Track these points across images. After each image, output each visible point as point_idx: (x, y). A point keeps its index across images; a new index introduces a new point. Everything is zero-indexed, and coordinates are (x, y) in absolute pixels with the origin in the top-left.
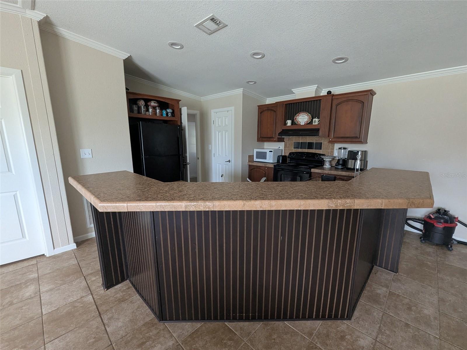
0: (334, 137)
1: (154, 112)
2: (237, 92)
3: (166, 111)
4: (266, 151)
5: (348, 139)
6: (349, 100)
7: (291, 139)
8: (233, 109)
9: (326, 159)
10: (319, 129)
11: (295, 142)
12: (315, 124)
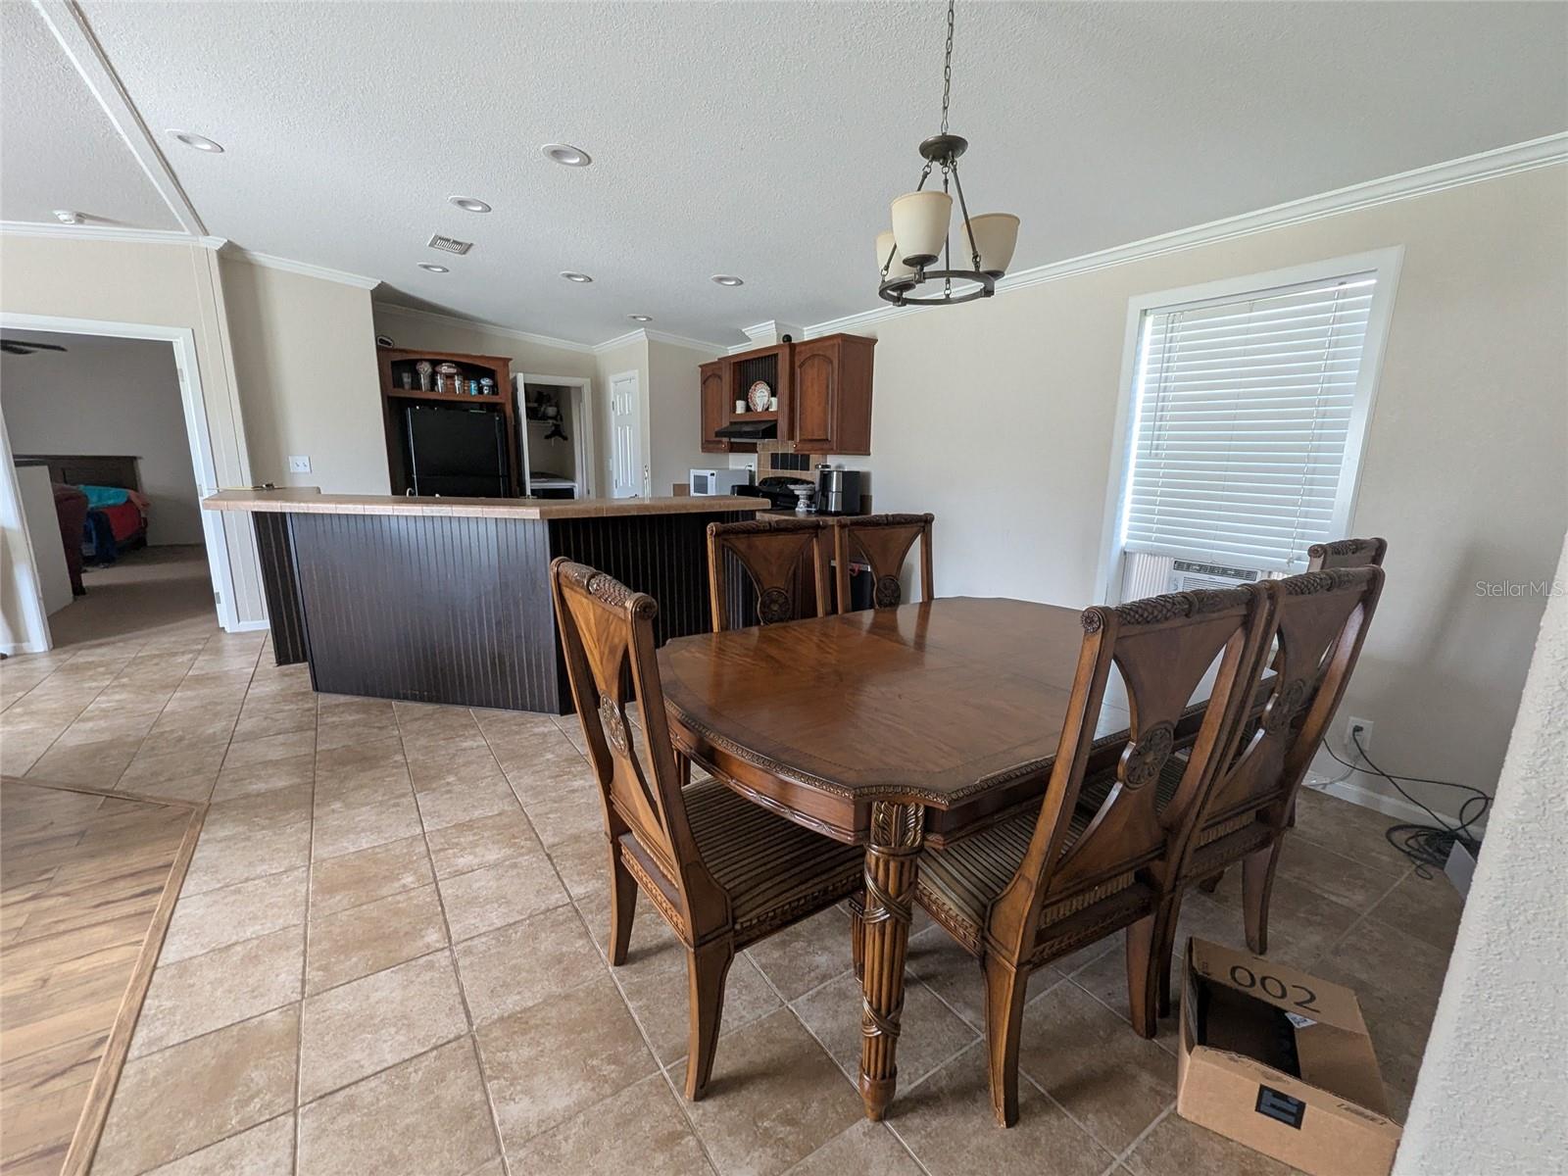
0: (800, 441)
1: (451, 386)
2: (639, 336)
3: (479, 383)
4: (707, 473)
5: (818, 445)
6: (814, 356)
7: (768, 447)
8: (637, 376)
9: (800, 491)
10: (776, 421)
11: (772, 454)
12: (773, 408)
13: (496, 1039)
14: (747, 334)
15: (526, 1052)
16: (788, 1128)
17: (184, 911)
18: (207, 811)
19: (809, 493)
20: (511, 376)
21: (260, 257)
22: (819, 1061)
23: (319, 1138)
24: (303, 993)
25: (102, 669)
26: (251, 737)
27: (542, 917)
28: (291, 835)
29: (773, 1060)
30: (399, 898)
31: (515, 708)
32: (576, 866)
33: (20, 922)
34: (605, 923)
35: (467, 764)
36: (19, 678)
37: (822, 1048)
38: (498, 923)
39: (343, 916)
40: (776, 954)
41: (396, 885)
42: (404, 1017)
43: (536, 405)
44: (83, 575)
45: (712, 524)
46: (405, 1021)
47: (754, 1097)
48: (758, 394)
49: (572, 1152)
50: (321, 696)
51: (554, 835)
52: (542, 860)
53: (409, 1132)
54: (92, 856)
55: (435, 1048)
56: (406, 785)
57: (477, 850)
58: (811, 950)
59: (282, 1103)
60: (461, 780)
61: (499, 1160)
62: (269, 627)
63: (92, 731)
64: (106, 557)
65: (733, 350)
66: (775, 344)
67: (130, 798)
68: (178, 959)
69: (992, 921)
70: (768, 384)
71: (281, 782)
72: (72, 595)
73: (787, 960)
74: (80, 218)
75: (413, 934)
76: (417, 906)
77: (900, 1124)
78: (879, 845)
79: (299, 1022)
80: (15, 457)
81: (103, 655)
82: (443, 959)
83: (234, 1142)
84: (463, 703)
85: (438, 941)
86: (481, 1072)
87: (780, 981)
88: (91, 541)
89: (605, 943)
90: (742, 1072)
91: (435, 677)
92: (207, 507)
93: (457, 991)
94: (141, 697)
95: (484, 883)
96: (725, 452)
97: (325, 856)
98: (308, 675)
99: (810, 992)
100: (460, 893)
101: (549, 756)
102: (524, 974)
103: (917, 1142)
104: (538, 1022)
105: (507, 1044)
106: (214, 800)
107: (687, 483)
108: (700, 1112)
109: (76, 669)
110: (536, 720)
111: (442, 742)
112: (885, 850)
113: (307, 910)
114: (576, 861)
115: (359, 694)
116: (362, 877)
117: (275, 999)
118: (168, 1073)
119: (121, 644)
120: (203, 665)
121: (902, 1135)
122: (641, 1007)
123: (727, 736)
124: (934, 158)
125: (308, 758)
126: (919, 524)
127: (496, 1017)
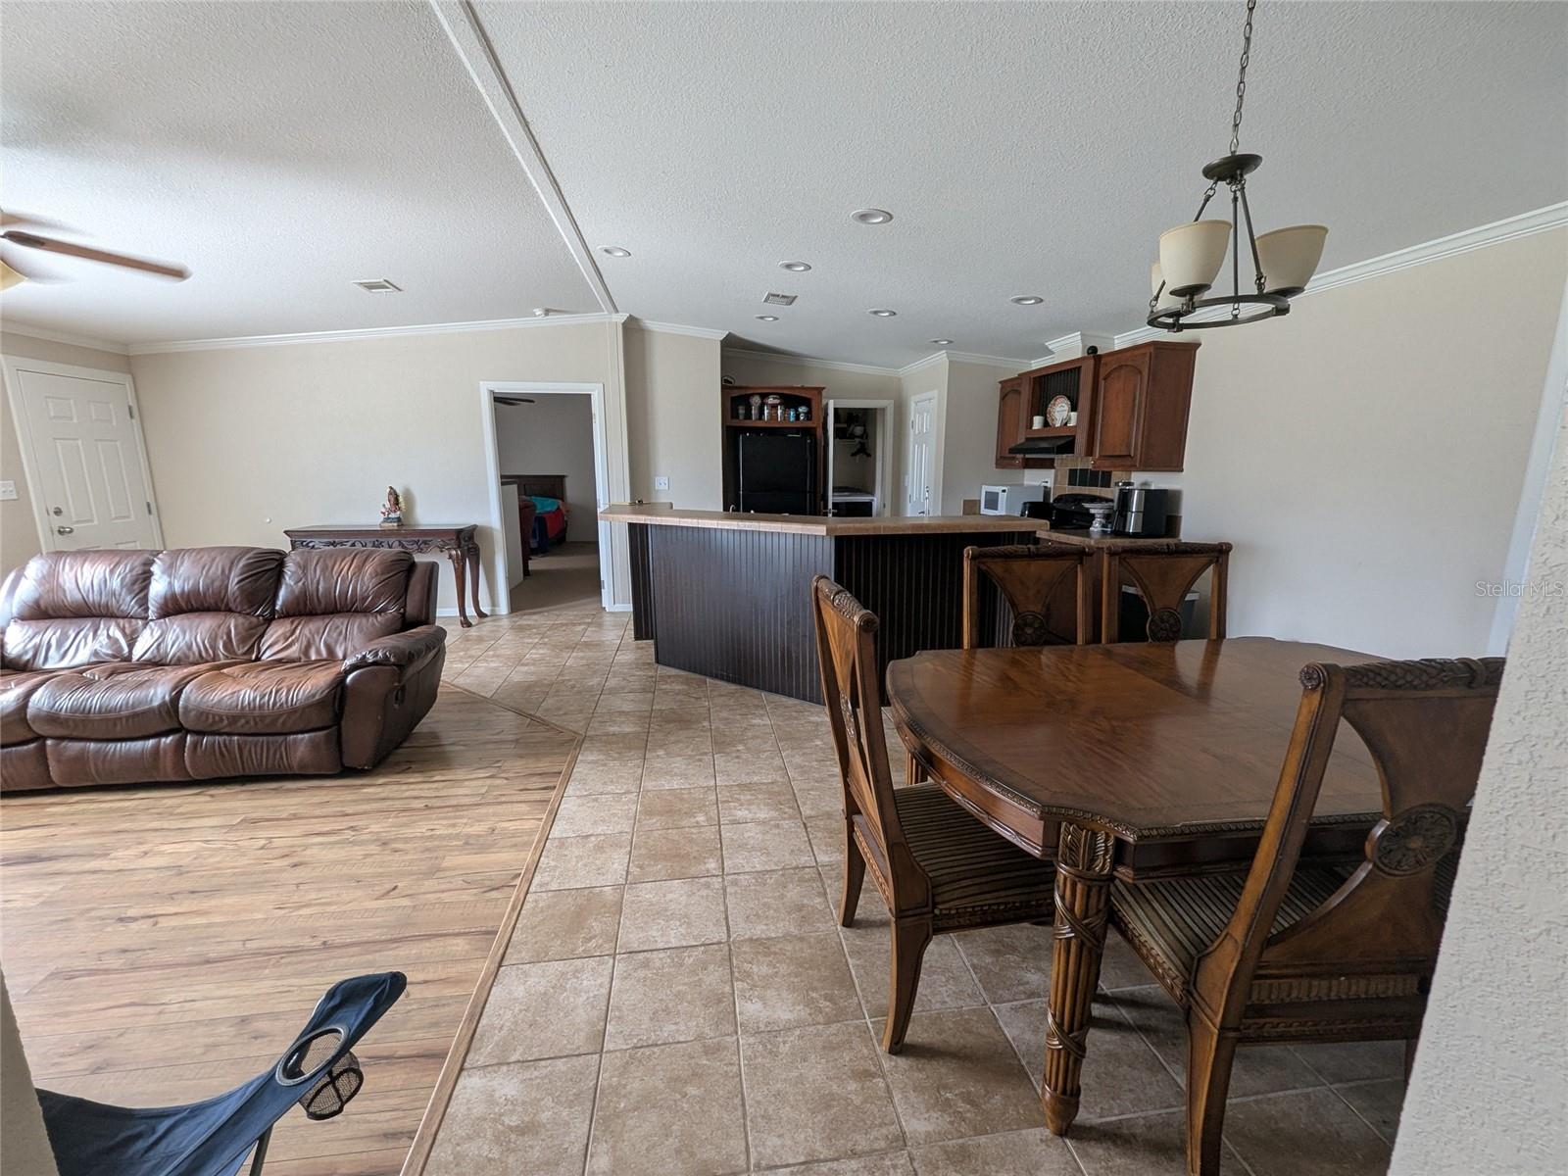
0: (1100, 456)
1: (775, 415)
2: (941, 358)
3: (797, 410)
4: (998, 489)
5: (1118, 462)
6: (1121, 367)
7: (1066, 463)
8: (936, 396)
9: (1096, 510)
10: (1074, 437)
11: (1070, 470)
12: (1072, 424)
13: (745, 953)
14: (1050, 347)
15: (765, 970)
16: (969, 1106)
17: (566, 806)
18: (583, 741)
19: (1107, 512)
20: (824, 402)
21: (650, 324)
22: (1010, 1064)
23: (626, 978)
24: (626, 880)
25: (535, 630)
26: (613, 691)
27: (792, 871)
28: (631, 768)
29: (965, 1047)
30: (693, 830)
31: (797, 697)
32: (825, 838)
33: (484, 790)
34: (838, 889)
35: (755, 737)
36: (493, 631)
37: (1016, 1054)
38: (759, 868)
39: (656, 834)
40: (988, 960)
41: (693, 820)
42: (686, 916)
43: (845, 426)
44: (530, 561)
45: (969, 547)
46: (686, 920)
47: (941, 1069)
48: (1058, 409)
49: (787, 1054)
50: (660, 667)
51: (812, 809)
52: (799, 827)
53: (679, 995)
54: (521, 757)
55: (703, 945)
56: (708, 747)
57: (752, 807)
58: (1024, 966)
59: (608, 948)
60: (748, 750)
61: (735, 1038)
62: (632, 610)
63: (526, 673)
64: (543, 550)
65: (1037, 364)
66: (1079, 356)
67: (544, 723)
68: (560, 836)
69: (1199, 975)
70: (1069, 398)
71: (628, 729)
72: (522, 575)
73: (998, 968)
74: (547, 312)
75: (699, 859)
76: (704, 839)
77: (1081, 1147)
78: (1066, 864)
79: (622, 898)
80: (502, 477)
81: (536, 620)
82: (716, 883)
83: (578, 962)
84: (758, 688)
85: (715, 869)
86: (732, 973)
87: (988, 983)
88: (535, 538)
89: (837, 907)
90: (936, 1046)
91: (739, 662)
92: (601, 519)
93: (723, 909)
94: (554, 653)
95: (753, 833)
96: (1020, 468)
97: (650, 788)
98: (653, 650)
99: (1015, 1003)
100: (735, 837)
101: (819, 743)
102: (772, 912)
103: (1096, 1169)
104: (777, 950)
105: (753, 959)
106: (589, 734)
107: (978, 499)
108: (893, 1064)
109: (521, 629)
110: (812, 710)
111: (738, 717)
112: (1071, 870)
113: (635, 824)
114: (826, 834)
115: (684, 669)
116: (670, 809)
117: (610, 879)
118: (549, 907)
119: (546, 614)
120: (591, 634)
121: (1081, 1157)
122: (858, 966)
123: (941, 741)
124: (1220, 179)
125: (646, 714)
126: (1213, 554)
127: (747, 937)
